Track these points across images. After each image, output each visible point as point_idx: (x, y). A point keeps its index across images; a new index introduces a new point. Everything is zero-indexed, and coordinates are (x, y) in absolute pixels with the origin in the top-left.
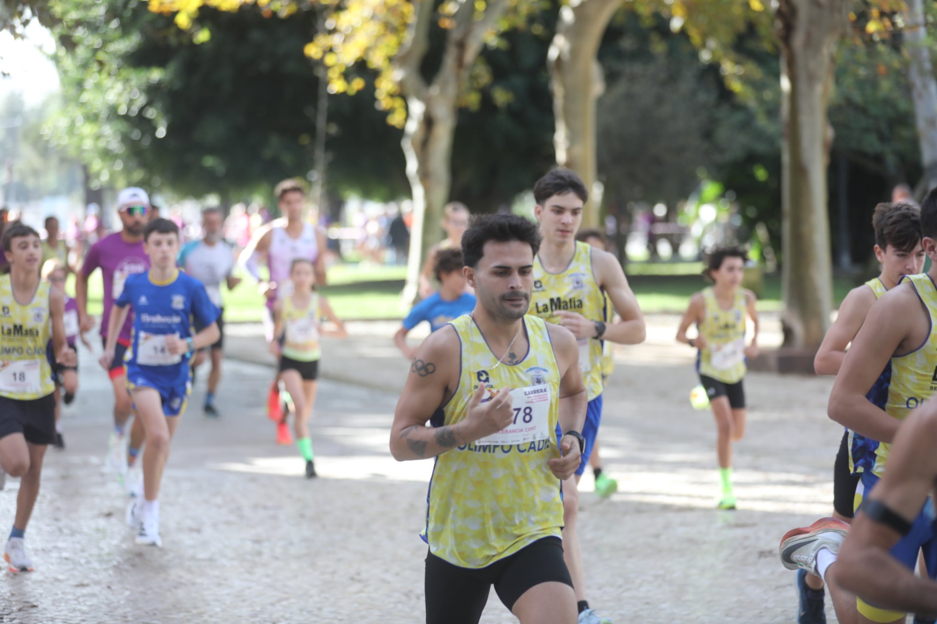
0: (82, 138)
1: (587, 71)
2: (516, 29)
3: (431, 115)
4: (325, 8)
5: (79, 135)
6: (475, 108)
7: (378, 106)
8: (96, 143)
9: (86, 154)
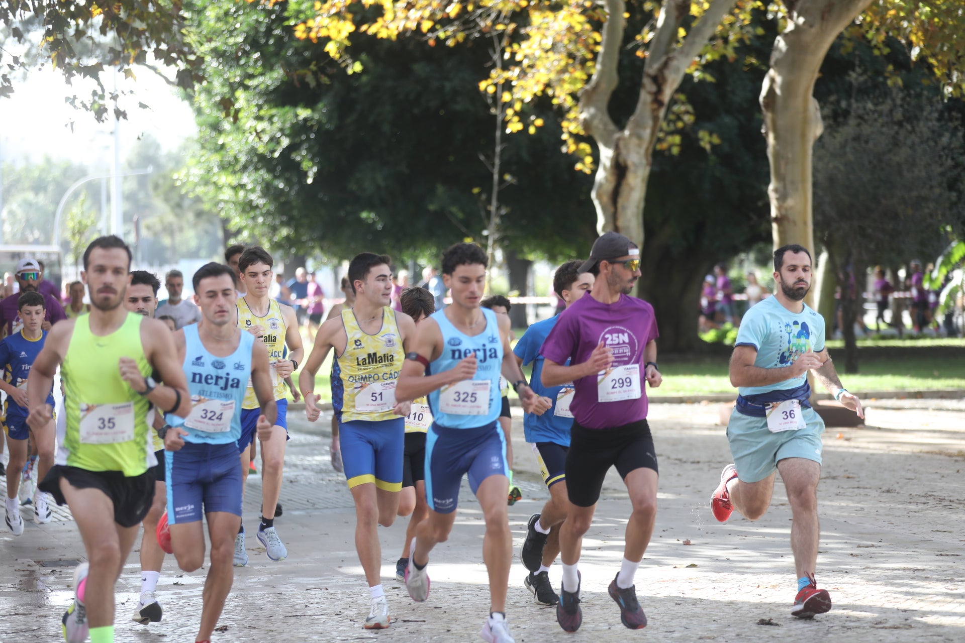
0: (219, 188)
1: (806, 109)
2: (724, 57)
3: (621, 160)
4: (501, 35)
5: (215, 183)
6: (675, 151)
7: (564, 149)
8: (236, 193)
9: (222, 205)
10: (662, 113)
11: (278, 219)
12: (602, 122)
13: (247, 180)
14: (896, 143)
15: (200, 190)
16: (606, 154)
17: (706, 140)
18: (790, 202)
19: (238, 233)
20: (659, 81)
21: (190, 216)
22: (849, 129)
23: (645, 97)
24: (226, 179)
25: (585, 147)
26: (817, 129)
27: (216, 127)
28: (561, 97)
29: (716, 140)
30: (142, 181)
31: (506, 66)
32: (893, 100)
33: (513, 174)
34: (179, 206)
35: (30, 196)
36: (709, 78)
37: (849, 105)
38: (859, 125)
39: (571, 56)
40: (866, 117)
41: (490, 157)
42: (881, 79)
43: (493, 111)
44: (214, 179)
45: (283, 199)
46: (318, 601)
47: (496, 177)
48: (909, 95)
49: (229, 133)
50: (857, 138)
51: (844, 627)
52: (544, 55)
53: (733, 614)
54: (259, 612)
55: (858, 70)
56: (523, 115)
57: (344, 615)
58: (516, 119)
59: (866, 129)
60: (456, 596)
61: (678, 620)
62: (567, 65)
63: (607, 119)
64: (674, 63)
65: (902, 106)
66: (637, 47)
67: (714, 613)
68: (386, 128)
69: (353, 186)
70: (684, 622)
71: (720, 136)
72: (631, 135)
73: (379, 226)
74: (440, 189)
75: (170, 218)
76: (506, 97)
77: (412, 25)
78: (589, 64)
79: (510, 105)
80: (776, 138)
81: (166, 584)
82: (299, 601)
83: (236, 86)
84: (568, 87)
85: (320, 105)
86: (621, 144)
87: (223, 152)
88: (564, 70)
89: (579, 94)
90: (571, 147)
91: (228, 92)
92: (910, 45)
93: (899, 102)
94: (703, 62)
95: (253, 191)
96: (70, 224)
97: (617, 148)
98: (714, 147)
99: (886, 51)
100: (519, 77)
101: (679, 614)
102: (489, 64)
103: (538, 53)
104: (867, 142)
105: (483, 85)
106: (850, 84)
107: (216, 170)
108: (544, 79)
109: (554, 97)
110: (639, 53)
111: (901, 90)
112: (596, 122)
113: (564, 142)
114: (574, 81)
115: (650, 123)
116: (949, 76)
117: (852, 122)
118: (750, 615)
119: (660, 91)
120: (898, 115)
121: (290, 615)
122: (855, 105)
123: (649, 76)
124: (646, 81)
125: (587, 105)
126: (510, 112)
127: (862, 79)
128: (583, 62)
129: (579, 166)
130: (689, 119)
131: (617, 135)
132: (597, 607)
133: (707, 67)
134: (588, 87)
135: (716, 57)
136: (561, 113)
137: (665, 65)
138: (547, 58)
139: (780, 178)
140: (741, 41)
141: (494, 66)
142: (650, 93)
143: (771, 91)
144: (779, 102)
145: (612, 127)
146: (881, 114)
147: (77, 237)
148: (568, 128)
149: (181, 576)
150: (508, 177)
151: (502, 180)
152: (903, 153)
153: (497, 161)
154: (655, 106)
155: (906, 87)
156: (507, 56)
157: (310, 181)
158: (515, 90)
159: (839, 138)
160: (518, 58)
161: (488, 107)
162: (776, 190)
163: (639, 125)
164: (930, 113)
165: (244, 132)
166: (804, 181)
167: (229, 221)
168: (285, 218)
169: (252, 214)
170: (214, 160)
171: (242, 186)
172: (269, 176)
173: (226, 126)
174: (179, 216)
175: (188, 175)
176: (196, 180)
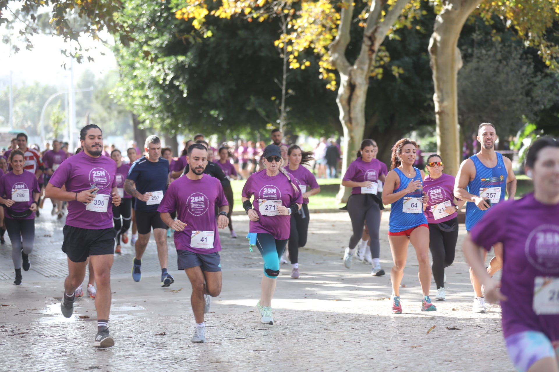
0: (133, 98)
1: (453, 54)
2: (405, 27)
3: (352, 82)
4: (287, 16)
5: (132, 96)
6: (380, 77)
7: (321, 77)
8: (143, 101)
9: (136, 107)
10: (374, 56)
11: (166, 115)
12: (342, 61)
13: (149, 93)
14: (497, 71)
15: (123, 100)
16: (344, 79)
17: (396, 71)
18: (445, 103)
19: (143, 122)
20: (372, 39)
21: (115, 113)
22: (473, 64)
23: (365, 48)
24: (138, 93)
25: (332, 75)
26: (459, 64)
27: (132, 66)
28: (319, 48)
29: (401, 71)
30: (87, 95)
31: (289, 32)
32: (496, 48)
33: (293, 89)
34: (109, 108)
35: (26, 103)
36: (398, 38)
37: (473, 51)
38: (478, 62)
39: (324, 26)
40: (482, 58)
41: (281, 81)
42: (489, 37)
43: (282, 56)
44: (131, 93)
45: (169, 104)
46: (211, 319)
47: (284, 92)
48: (504, 46)
49: (139, 69)
50: (477, 69)
52: (309, 26)
54: (181, 325)
55: (478, 32)
56: (299, 59)
57: (226, 326)
58: (295, 61)
59: (482, 64)
60: (285, 316)
61: (406, 328)
62: (322, 31)
63: (344, 59)
64: (380, 30)
65: (501, 52)
66: (359, 21)
67: (425, 323)
68: (225, 66)
69: (205, 96)
70: (410, 328)
71: (404, 69)
72: (358, 68)
73: (221, 119)
74: (252, 99)
75: (105, 114)
76: (290, 49)
77: (239, 11)
78: (334, 30)
79: (291, 53)
80: (438, 70)
81: (128, 310)
83: (142, 43)
84: (322, 43)
85: (189, 54)
86: (352, 73)
87: (136, 79)
88: (320, 34)
89: (329, 47)
90: (324, 76)
91: (138, 47)
92: (506, 19)
93: (499, 49)
94: (395, 29)
95: (152, 99)
96: (53, 118)
97: (350, 75)
98: (400, 75)
99: (492, 22)
100: (296, 38)
101: (406, 325)
102: (280, 31)
103: (306, 25)
104: (482, 71)
105: (276, 43)
106: (473, 40)
107: (132, 88)
108: (310, 39)
109: (314, 48)
110: (361, 24)
111: (500, 43)
112: (339, 62)
113: (321, 73)
114: (325, 40)
115: (367, 61)
116: (526, 35)
117: (475, 60)
118: (444, 324)
119: (372, 45)
120: (499, 56)
122: (476, 51)
123: (367, 36)
124: (365, 39)
125: (333, 52)
126: (291, 57)
127: (479, 37)
128: (331, 29)
129: (328, 86)
130: (387, 59)
131: (350, 68)
133: (396, 32)
134: (333, 43)
135: (401, 26)
136: (319, 57)
137: (376, 30)
138: (311, 28)
139: (440, 90)
140: (414, 18)
141: (282, 33)
142: (367, 46)
143: (435, 44)
144: (439, 50)
145: (347, 64)
146: (489, 56)
147: (56, 125)
148: (322, 65)
149: (135, 306)
150: (290, 91)
151: (287, 93)
152: (502, 77)
153: (284, 83)
154: (370, 53)
155: (503, 41)
156: (289, 26)
157: (185, 95)
158: (294, 45)
159: (468, 69)
160: (295, 28)
161: (279, 54)
162: (438, 97)
163: (362, 63)
164: (516, 55)
165: (147, 68)
166: (452, 92)
167: (139, 116)
168: (170, 114)
169: (152, 112)
170: (131, 83)
171: (146, 97)
172: (161, 91)
173: (137, 65)
174: (109, 113)
175: (117, 92)
176: (121, 94)
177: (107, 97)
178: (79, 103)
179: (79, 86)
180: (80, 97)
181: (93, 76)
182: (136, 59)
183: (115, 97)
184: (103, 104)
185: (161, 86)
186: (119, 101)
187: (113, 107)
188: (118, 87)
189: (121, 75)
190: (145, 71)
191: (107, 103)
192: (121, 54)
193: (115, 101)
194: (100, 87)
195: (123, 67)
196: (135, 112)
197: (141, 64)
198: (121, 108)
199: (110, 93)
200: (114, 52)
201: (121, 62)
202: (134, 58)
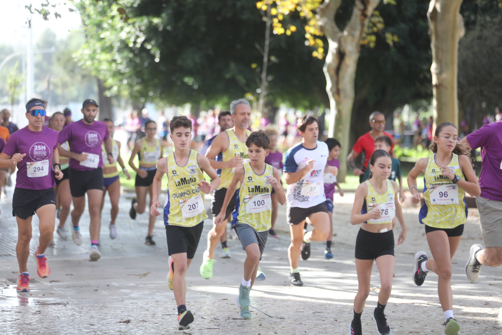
0: (100, 62)
1: (455, 21)
3: (342, 49)
6: (372, 45)
7: (307, 43)
8: (110, 65)
9: (103, 72)
10: (366, 22)
11: (135, 80)
12: (331, 26)
13: (118, 57)
15: (88, 63)
16: (333, 46)
17: (390, 39)
18: (444, 76)
19: (110, 88)
20: (365, 2)
21: (79, 78)
22: (476, 32)
23: (357, 12)
24: (105, 56)
25: (320, 42)
26: (461, 32)
27: (99, 26)
28: (305, 12)
29: (396, 39)
30: (47, 57)
33: (276, 56)
34: (73, 71)
36: (393, 2)
37: (476, 18)
38: (481, 30)
40: (486, 25)
41: (263, 47)
42: (495, 3)
43: (265, 19)
44: (98, 57)
45: (139, 69)
47: (265, 60)
49: (107, 30)
50: (480, 38)
51: (494, 328)
53: (427, 319)
54: (147, 312)
56: (284, 23)
57: (197, 314)
58: (280, 25)
59: (486, 33)
63: (334, 25)
67: (416, 318)
68: (203, 29)
69: (180, 62)
70: (399, 322)
71: (399, 37)
72: (348, 34)
73: (196, 87)
74: (233, 66)
75: (67, 78)
76: (274, 12)
79: (276, 16)
80: (437, 38)
82: (169, 306)
84: (310, 6)
85: (163, 15)
86: (342, 40)
87: (103, 42)
89: (318, 10)
90: (310, 42)
91: (107, 6)
95: (121, 64)
96: (9, 81)
97: (340, 42)
98: (394, 42)
101: (395, 318)
104: (486, 40)
105: (259, 5)
106: (476, 6)
107: (99, 51)
109: (301, 11)
112: (328, 27)
113: (307, 39)
115: (359, 27)
117: (478, 28)
118: (437, 319)
119: (365, 8)
121: (166, 314)
122: (479, 18)
124: (357, 2)
125: (322, 16)
126: (275, 20)
127: (483, 2)
129: (315, 54)
130: (380, 26)
131: (339, 34)
132: (346, 313)
134: (322, 6)
136: (305, 21)
139: (439, 62)
142: (360, 10)
143: (435, 9)
144: (439, 17)
145: (336, 29)
146: (494, 24)
147: (13, 89)
148: (309, 30)
149: (97, 290)
150: (273, 59)
151: (269, 60)
153: (267, 49)
154: (362, 18)
157: (157, 60)
158: (279, 7)
159: (470, 38)
161: (261, 17)
162: (436, 69)
163: (353, 29)
165: (116, 30)
166: (452, 63)
167: (105, 81)
168: (139, 80)
169: (120, 77)
170: (98, 45)
171: (114, 61)
172: (131, 55)
173: (105, 25)
174: (72, 77)
175: (82, 55)
176: (86, 57)
177: (70, 59)
178: (38, 65)
179: (38, 46)
180: (39, 58)
181: (54, 36)
182: (105, 19)
183: (79, 60)
184: (65, 67)
185: (131, 50)
186: (85, 64)
187: (77, 71)
188: (83, 49)
189: (86, 36)
190: (114, 32)
191: (70, 66)
192: (87, 13)
193: (80, 64)
194: (62, 48)
195: (90, 26)
196: (101, 77)
197: (109, 24)
198: (85, 72)
199: (74, 55)
200: (80, 10)
201: (87, 22)
202: (101, 17)
